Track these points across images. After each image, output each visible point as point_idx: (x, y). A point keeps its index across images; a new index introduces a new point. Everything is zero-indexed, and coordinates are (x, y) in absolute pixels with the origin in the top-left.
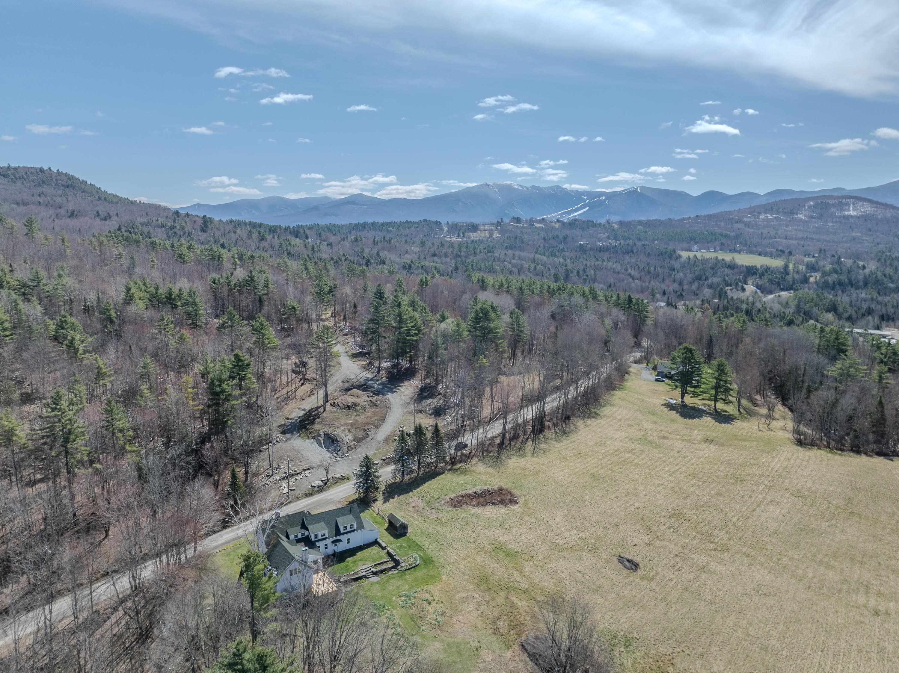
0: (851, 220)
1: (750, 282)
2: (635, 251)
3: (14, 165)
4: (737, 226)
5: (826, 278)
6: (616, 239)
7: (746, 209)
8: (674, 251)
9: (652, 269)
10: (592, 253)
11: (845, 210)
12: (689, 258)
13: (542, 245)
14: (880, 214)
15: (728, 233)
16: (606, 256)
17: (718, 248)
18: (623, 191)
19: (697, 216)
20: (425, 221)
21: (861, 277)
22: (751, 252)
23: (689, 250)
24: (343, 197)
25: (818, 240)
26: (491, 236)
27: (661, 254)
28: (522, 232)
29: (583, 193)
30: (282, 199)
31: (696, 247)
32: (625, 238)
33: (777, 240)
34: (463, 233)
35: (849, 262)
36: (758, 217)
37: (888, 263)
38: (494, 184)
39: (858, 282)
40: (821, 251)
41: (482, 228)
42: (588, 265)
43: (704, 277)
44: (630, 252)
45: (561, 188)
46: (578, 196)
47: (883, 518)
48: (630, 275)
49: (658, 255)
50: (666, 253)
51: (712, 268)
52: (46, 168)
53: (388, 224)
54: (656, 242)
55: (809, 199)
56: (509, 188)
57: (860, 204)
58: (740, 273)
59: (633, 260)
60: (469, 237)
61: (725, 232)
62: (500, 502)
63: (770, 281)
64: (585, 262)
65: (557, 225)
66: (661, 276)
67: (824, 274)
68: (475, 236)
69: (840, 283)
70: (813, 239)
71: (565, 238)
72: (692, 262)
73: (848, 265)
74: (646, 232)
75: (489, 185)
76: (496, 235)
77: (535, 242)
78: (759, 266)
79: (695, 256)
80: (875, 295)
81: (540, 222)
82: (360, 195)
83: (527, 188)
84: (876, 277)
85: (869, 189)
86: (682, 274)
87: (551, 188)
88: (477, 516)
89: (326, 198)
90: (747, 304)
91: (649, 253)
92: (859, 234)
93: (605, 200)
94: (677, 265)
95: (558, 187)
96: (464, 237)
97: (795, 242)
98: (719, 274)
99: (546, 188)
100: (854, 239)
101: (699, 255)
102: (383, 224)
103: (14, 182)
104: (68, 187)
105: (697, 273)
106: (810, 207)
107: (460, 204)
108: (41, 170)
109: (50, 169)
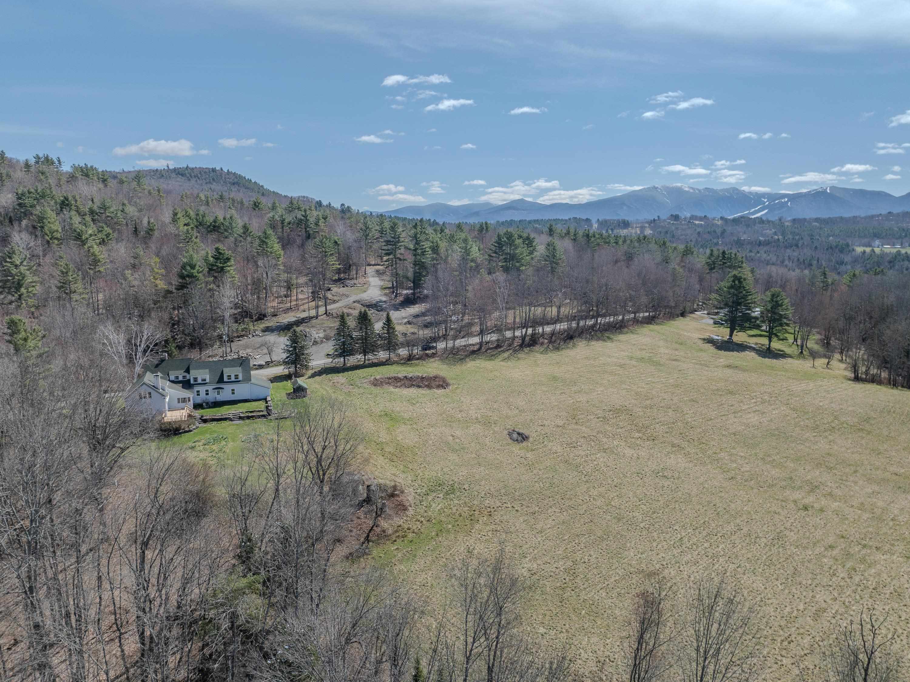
2: (800, 245)
3: (191, 166)
8: (849, 246)
12: (864, 253)
13: (694, 240)
17: (906, 244)
18: (810, 191)
19: (890, 213)
20: (575, 218)
23: (869, 245)
24: (504, 203)
26: (642, 232)
27: (831, 248)
28: (676, 228)
29: (764, 195)
31: (877, 243)
34: (613, 230)
38: (662, 186)
41: (635, 225)
45: (739, 190)
46: (757, 198)
49: (827, 249)
50: (836, 246)
51: (890, 262)
52: (218, 168)
54: (831, 238)
56: (679, 191)
59: (796, 254)
62: (426, 386)
65: (720, 223)
72: (866, 257)
74: (821, 228)
75: (657, 188)
79: (873, 251)
81: (701, 219)
82: (522, 200)
83: (700, 191)
87: (727, 190)
88: (391, 393)
89: (487, 204)
91: (816, 248)
93: (787, 202)
94: (847, 259)
95: (736, 190)
99: (721, 190)
101: (877, 250)
103: (189, 180)
104: (234, 184)
107: (624, 207)
108: (214, 170)
109: (222, 169)
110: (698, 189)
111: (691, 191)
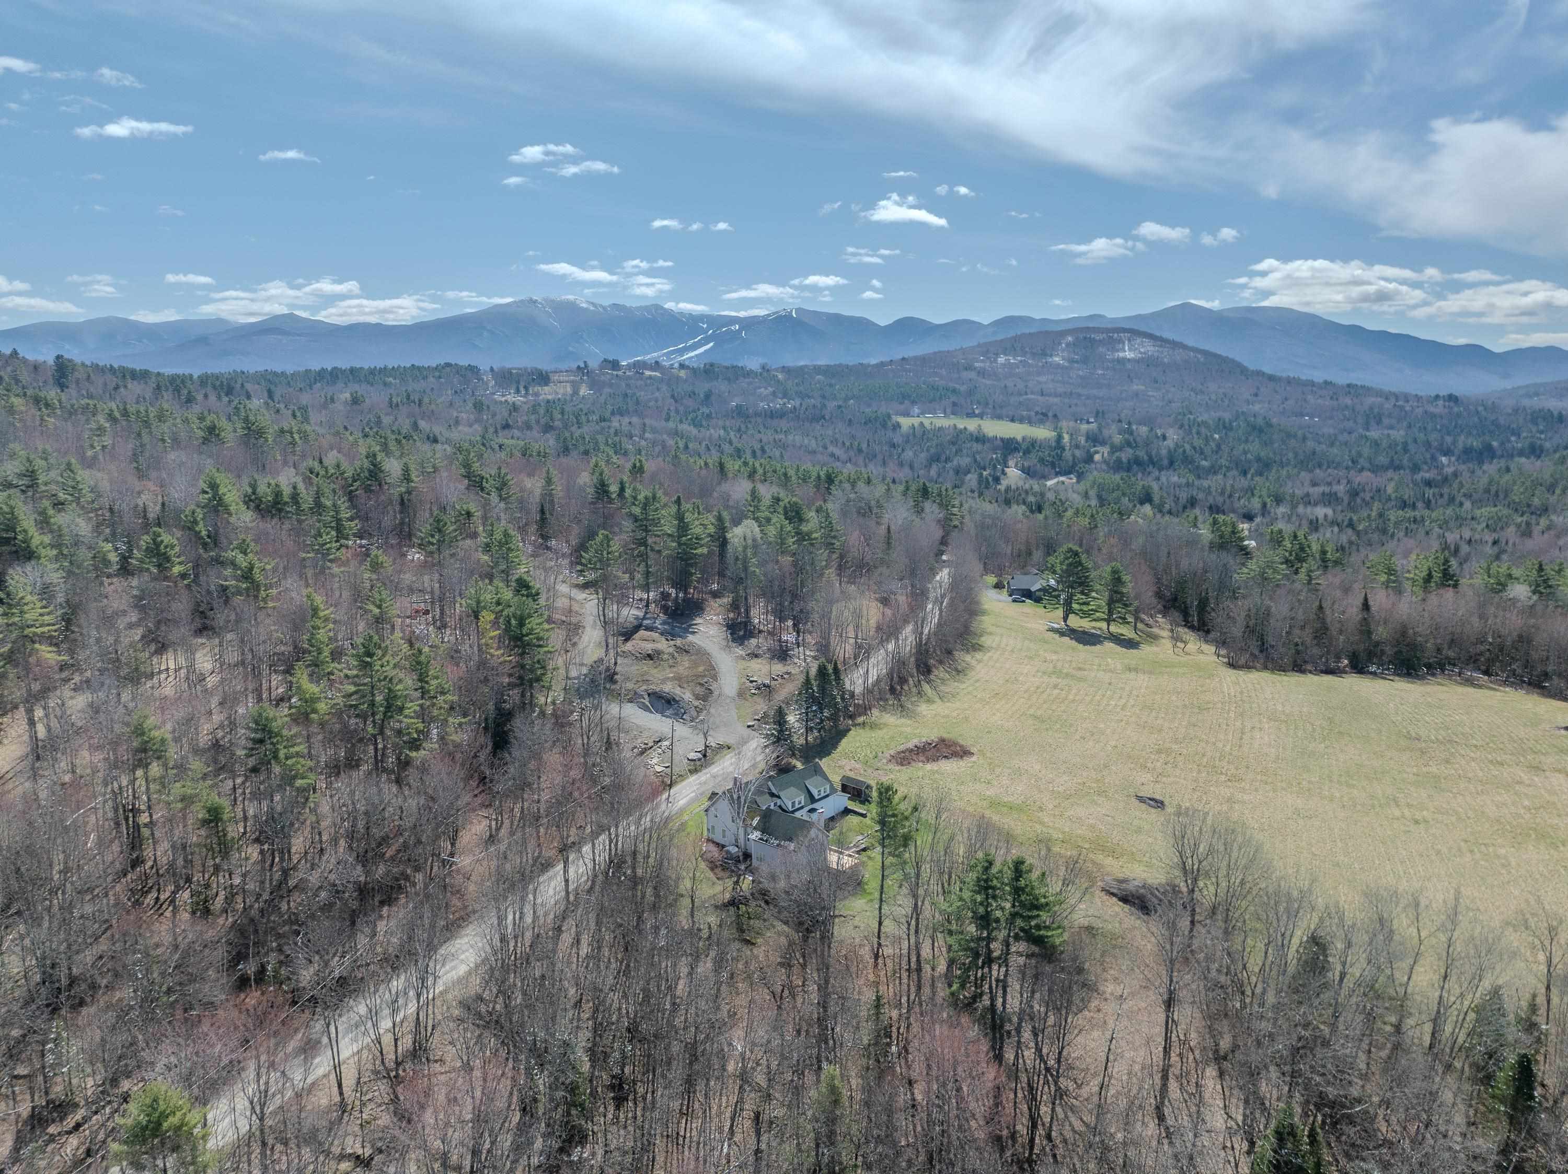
0: (1129, 366)
1: (1011, 463)
2: (827, 417)
4: (966, 375)
5: (1118, 454)
6: (785, 395)
7: (973, 347)
8: (889, 416)
9: (864, 446)
10: (759, 420)
11: (1118, 351)
12: (913, 427)
13: (672, 408)
14: (1166, 356)
15: (957, 386)
16: (784, 424)
17: (949, 411)
18: (769, 315)
19: (902, 359)
20: (448, 365)
21: (1164, 452)
22: (999, 417)
23: (907, 414)
24: (252, 320)
25: (1088, 398)
26: (576, 392)
27: (869, 421)
28: (628, 385)
29: (702, 318)
30: (126, 321)
31: (916, 410)
32: (802, 396)
33: (1030, 396)
34: (526, 388)
35: (1144, 430)
36: (995, 361)
37: (1194, 431)
38: (544, 299)
39: (1161, 459)
40: (1098, 413)
41: (555, 377)
42: (765, 440)
43: (943, 458)
44: (818, 418)
45: (662, 308)
46: (691, 323)
47: (1373, 734)
48: (832, 455)
49: (866, 423)
50: (876, 419)
51: (953, 443)
53: (384, 371)
54: (854, 401)
55: (1063, 334)
56: (572, 307)
57: (1139, 340)
58: (994, 450)
59: (830, 432)
60: (537, 394)
61: (951, 385)
63: (1042, 460)
64: (758, 436)
65: (685, 375)
66: (879, 457)
67: (1114, 449)
68: (547, 393)
69: (1138, 462)
70: (1079, 395)
71: (708, 396)
72: (918, 433)
73: (1144, 435)
74: (831, 385)
75: (535, 302)
76: (584, 391)
77: (660, 403)
78: (1019, 438)
79: (922, 424)
80: (1191, 478)
81: (652, 367)
82: (291, 316)
83: (604, 308)
84: (1184, 451)
85: (1139, 317)
86: (911, 453)
87: (646, 308)
89: (220, 321)
90: (1035, 495)
91: (850, 420)
92: (1143, 388)
93: (740, 331)
94: (897, 439)
95: (658, 307)
96: (527, 394)
97: (1056, 400)
98: (965, 451)
99: (639, 308)
100: (1137, 395)
101: (927, 423)
102: (372, 372)
105: (933, 451)
106: (1068, 345)
107: (485, 334)
110: (601, 306)
111: (592, 308)
